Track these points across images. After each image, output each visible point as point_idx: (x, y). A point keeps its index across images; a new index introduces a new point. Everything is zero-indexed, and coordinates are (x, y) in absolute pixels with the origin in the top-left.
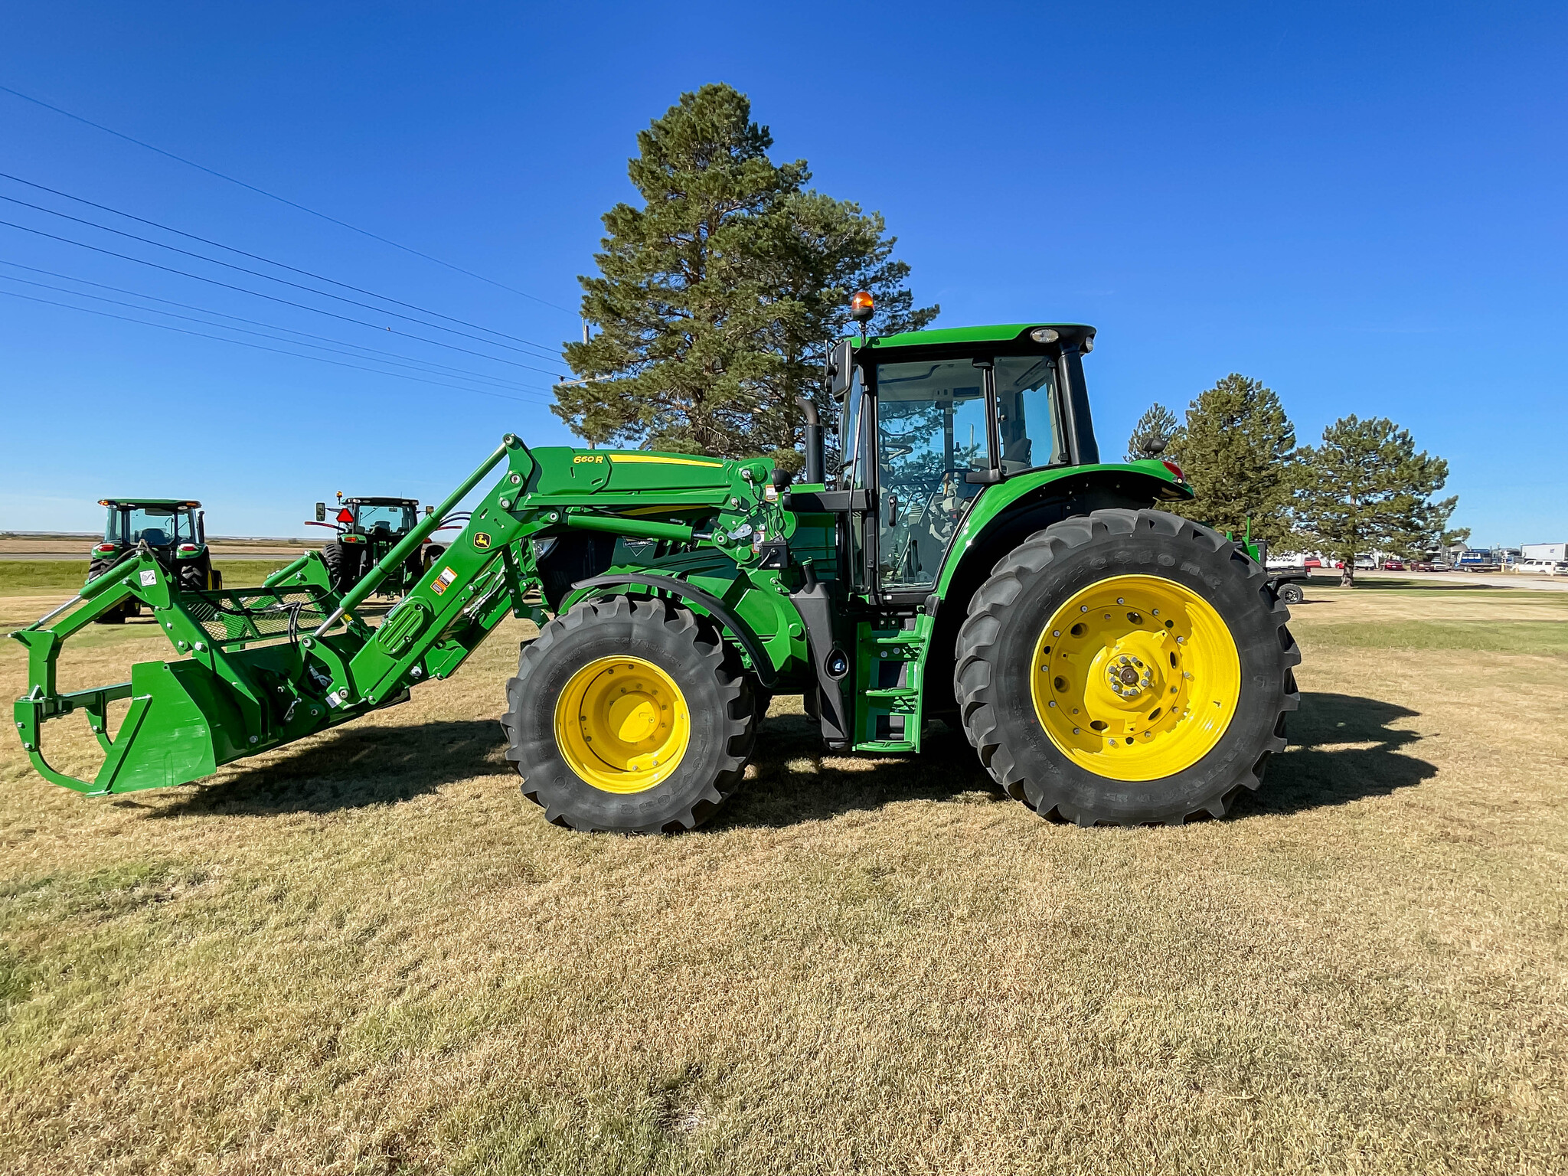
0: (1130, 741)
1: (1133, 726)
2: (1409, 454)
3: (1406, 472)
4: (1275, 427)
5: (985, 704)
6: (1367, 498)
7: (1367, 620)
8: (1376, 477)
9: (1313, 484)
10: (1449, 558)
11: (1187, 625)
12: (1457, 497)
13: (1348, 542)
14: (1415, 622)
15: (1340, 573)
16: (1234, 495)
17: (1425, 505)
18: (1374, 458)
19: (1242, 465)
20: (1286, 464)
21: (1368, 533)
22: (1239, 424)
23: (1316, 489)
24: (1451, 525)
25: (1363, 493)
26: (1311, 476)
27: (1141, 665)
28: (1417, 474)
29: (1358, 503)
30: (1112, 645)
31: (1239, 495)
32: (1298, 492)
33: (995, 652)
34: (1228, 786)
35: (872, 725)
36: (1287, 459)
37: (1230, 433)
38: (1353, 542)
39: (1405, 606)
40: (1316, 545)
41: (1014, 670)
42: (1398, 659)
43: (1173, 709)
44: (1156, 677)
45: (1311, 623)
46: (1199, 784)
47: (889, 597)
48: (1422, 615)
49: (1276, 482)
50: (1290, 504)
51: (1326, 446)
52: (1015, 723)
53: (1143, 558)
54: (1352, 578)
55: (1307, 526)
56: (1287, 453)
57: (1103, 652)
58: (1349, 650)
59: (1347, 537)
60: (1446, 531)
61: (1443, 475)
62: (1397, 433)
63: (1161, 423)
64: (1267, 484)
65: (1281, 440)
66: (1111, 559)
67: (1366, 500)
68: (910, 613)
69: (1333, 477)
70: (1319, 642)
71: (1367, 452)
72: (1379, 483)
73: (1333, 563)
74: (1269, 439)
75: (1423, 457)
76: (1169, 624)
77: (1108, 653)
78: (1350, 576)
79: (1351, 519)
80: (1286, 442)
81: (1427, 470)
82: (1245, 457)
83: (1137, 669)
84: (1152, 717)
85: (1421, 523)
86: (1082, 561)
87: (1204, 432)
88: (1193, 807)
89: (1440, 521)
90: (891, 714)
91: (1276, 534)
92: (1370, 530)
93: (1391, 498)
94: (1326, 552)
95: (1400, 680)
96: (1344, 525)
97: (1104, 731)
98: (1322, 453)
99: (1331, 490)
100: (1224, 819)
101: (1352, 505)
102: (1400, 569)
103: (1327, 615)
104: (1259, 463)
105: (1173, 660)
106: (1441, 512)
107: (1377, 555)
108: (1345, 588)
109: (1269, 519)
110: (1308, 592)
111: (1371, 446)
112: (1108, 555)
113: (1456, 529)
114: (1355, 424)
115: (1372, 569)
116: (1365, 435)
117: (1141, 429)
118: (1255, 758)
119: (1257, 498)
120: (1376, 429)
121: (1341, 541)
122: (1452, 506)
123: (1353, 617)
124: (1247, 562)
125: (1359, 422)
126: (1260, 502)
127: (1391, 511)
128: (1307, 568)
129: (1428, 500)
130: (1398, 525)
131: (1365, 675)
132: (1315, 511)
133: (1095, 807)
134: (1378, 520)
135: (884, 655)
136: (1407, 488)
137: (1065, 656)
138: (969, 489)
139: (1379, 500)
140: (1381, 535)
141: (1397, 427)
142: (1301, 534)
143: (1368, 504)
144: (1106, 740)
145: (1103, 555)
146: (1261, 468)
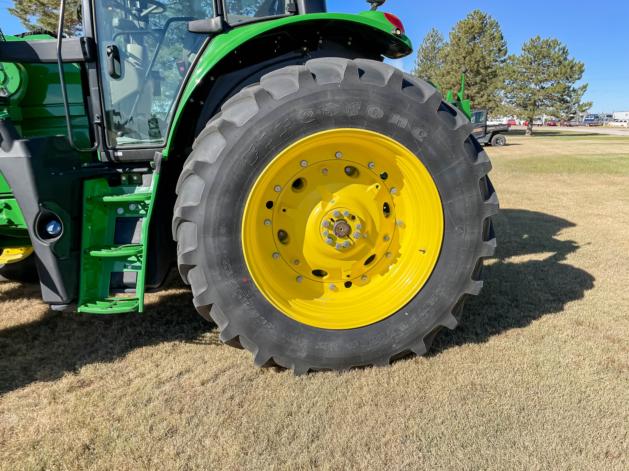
0: (348, 285)
1: (349, 273)
2: (565, 59)
3: (563, 69)
4: (497, 43)
5: (195, 266)
6: (542, 85)
7: (540, 155)
8: (548, 73)
9: (515, 76)
10: (579, 119)
11: (400, 177)
12: (588, 84)
13: (531, 110)
14: (566, 156)
15: (525, 128)
16: (473, 84)
17: (571, 89)
18: (547, 62)
19: (478, 65)
20: (501, 65)
21: (541, 105)
22: (478, 41)
23: (516, 80)
24: (584, 100)
25: (541, 82)
26: (514, 72)
27: (353, 218)
28: (569, 70)
29: (538, 88)
30: (329, 199)
31: (476, 83)
32: (507, 82)
33: (201, 212)
34: (429, 327)
35: (104, 282)
36: (502, 62)
37: (472, 46)
38: (534, 110)
39: (560, 146)
40: (514, 112)
41: (223, 230)
42: (559, 181)
43: (387, 254)
44: (369, 228)
45: (509, 158)
46: (403, 327)
47: (120, 154)
48: (569, 151)
49: (495, 76)
50: (502, 88)
51: (523, 54)
52: (226, 283)
53: (353, 110)
54: (531, 130)
55: (510, 101)
56: (502, 59)
57: (318, 209)
58: (530, 176)
59: (531, 107)
60: (581, 103)
61: (582, 72)
62: (560, 47)
63: (436, 40)
64: (491, 76)
65: (500, 50)
66: (319, 112)
67: (542, 86)
68: (145, 169)
69: (526, 72)
70: (513, 171)
71: (544, 57)
72: (549, 76)
73: (522, 122)
74: (493, 50)
75: (572, 61)
76: (384, 176)
77: (324, 207)
78: (530, 129)
79: (533, 97)
80: (502, 52)
81: (574, 69)
82: (480, 61)
83: (350, 222)
84: (367, 263)
85: (568, 99)
86: (288, 114)
87: (458, 45)
88: (397, 348)
89: (578, 98)
90: (125, 270)
91: (494, 106)
92: (543, 103)
93: (554, 85)
94: (519, 116)
95: (561, 197)
96: (530, 100)
97: (325, 278)
98: (521, 58)
99: (524, 80)
100: (426, 355)
101: (534, 89)
102: (555, 125)
103: (518, 152)
104: (487, 64)
105: (387, 209)
106: (579, 92)
107: (545, 117)
108: (527, 136)
109: (491, 98)
110: (509, 139)
111: (547, 54)
112: (315, 107)
113: (586, 102)
114: (539, 41)
115: (541, 125)
116: (544, 48)
117: (424, 44)
118: (454, 301)
119: (485, 85)
120: (550, 44)
121: (527, 110)
122: (585, 89)
123: (532, 154)
124: (454, 113)
125: (541, 40)
126: (486, 87)
127: (554, 92)
128: (509, 125)
129: (573, 86)
130: (557, 100)
131: (540, 194)
132: (515, 92)
133: (308, 357)
134: (547, 97)
135: (121, 211)
136: (563, 79)
137: (284, 210)
138: (195, 40)
139: (548, 86)
140: (548, 106)
141: (561, 43)
142: (507, 106)
143: (543, 88)
144: (327, 285)
145: (310, 107)
146: (488, 67)
